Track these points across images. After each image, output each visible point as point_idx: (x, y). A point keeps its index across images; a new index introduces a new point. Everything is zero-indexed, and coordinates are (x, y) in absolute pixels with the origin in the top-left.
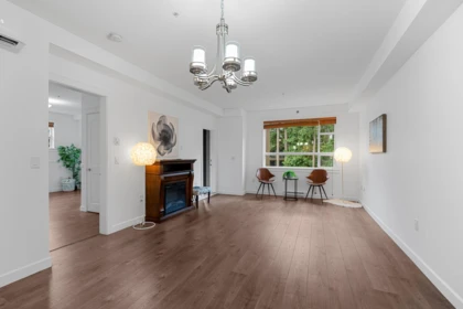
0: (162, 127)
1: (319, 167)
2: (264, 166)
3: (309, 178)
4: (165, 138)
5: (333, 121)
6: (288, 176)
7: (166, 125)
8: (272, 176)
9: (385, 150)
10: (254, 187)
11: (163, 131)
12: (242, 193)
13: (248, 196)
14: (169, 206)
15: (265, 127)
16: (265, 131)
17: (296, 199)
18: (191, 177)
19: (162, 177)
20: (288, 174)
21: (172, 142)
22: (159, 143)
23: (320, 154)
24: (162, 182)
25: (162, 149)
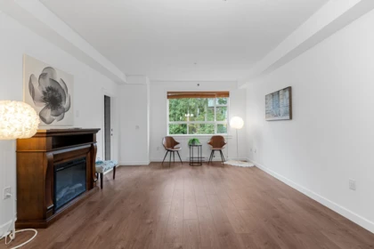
0: (48, 84)
1: (216, 134)
2: (168, 135)
3: (209, 143)
4: (53, 98)
5: (227, 94)
6: (193, 143)
7: (53, 81)
8: (177, 143)
9: (291, 118)
10: (161, 155)
11: (50, 89)
12: (147, 163)
13: (153, 164)
14: (60, 196)
15: (168, 97)
16: (168, 101)
17: (200, 163)
18: (93, 151)
19: (50, 155)
20: (193, 141)
21: (65, 105)
22: (43, 105)
23: (216, 122)
24: (49, 163)
25: (48, 114)
